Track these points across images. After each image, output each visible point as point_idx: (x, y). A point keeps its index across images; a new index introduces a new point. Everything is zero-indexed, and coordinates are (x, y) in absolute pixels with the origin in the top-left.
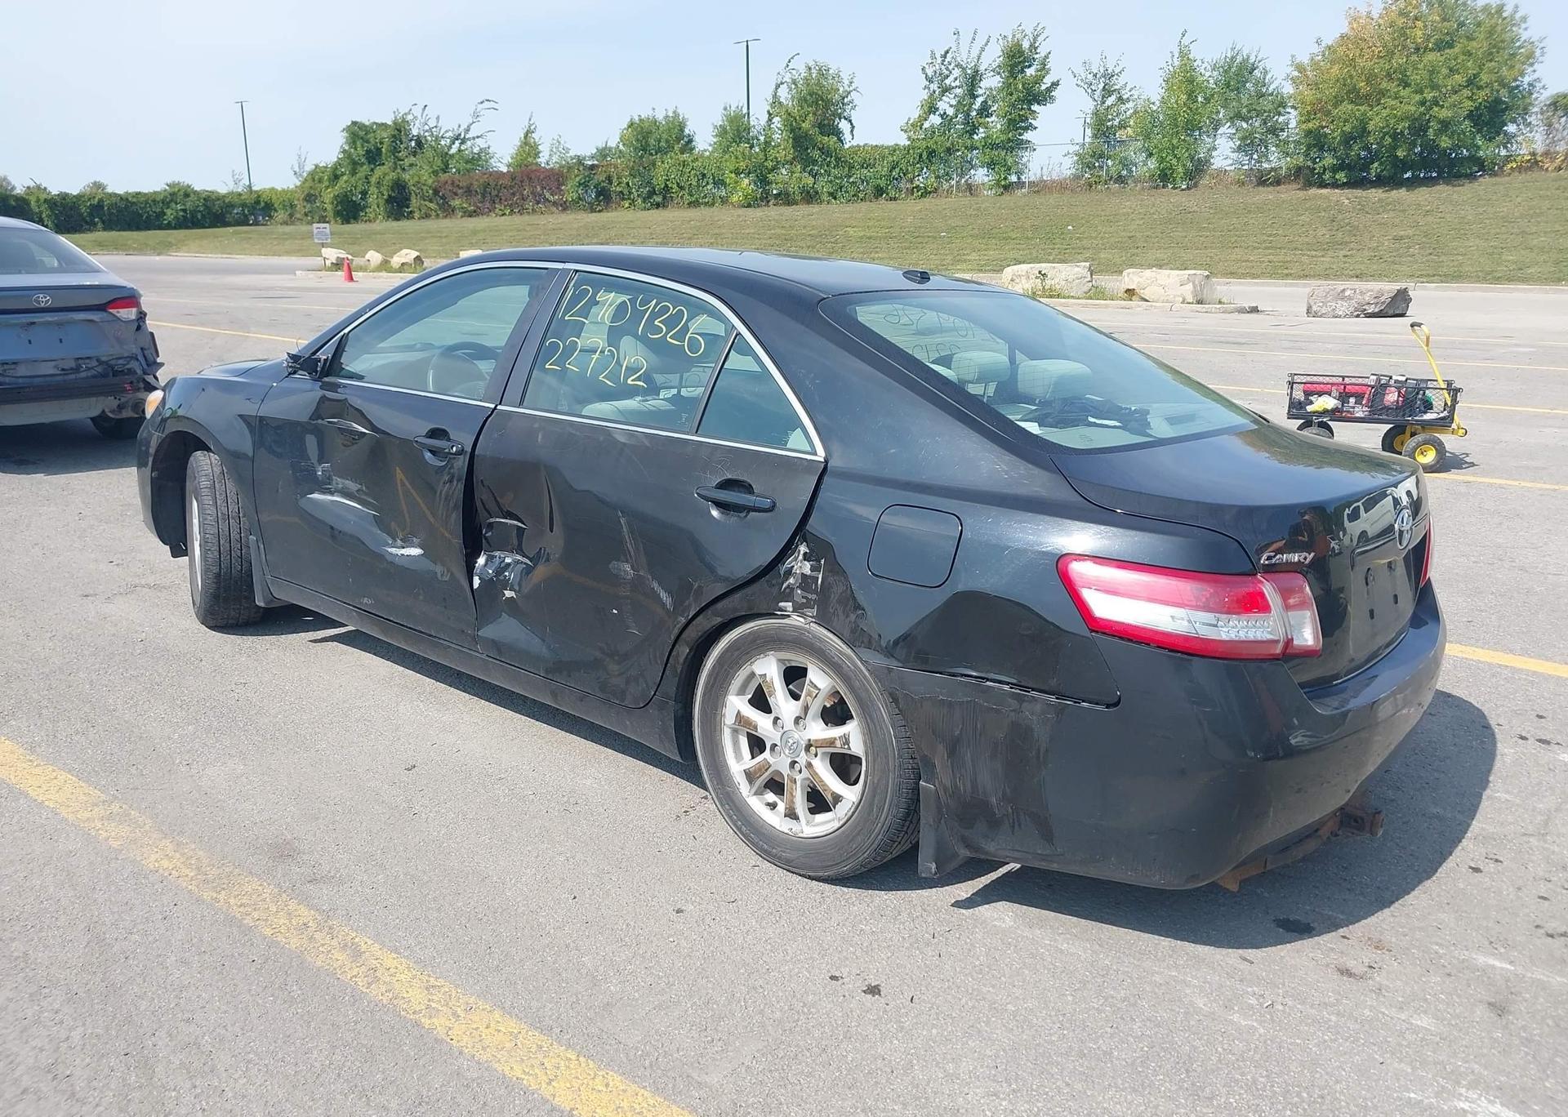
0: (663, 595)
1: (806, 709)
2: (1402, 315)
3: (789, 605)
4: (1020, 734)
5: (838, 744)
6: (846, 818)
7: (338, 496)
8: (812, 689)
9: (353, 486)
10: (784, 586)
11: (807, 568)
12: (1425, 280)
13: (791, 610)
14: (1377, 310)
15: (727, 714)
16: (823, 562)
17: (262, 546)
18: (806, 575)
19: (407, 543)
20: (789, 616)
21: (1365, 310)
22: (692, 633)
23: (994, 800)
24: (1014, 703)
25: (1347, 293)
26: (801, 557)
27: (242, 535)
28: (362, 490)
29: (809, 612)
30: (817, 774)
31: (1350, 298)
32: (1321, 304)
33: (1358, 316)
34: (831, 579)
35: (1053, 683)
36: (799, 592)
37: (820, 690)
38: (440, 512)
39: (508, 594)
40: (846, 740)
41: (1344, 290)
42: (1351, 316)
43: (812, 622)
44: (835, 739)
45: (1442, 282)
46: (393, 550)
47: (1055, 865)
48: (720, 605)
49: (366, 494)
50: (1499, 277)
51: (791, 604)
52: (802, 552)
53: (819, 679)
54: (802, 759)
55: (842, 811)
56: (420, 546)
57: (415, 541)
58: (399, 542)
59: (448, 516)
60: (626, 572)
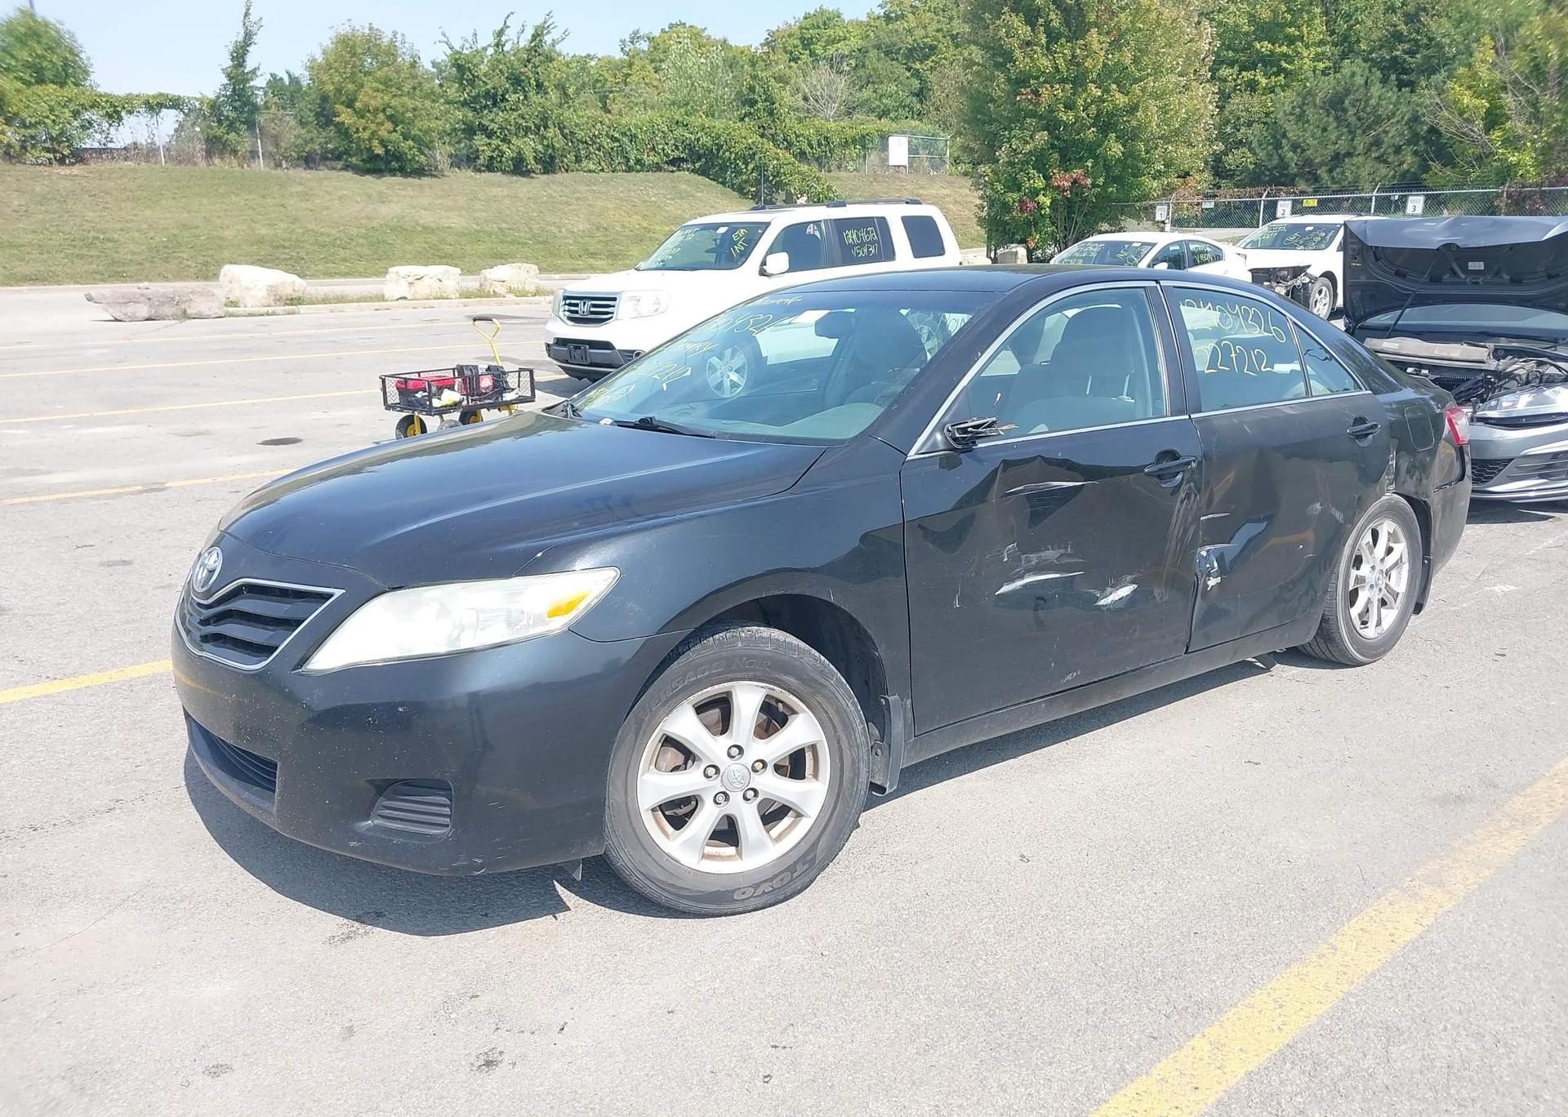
7: (1031, 576)
9: (1051, 554)
11: (1391, 460)
16: (1395, 453)
18: (1390, 465)
19: (1116, 586)
20: (1384, 495)
28: (1066, 554)
29: (1391, 488)
34: (1400, 462)
36: (1387, 477)
38: (1176, 531)
43: (1392, 493)
46: (1103, 602)
49: (1069, 556)
55: (1399, 602)
56: (1133, 582)
57: (1129, 578)
58: (1109, 589)
59: (1186, 531)
60: (1316, 510)
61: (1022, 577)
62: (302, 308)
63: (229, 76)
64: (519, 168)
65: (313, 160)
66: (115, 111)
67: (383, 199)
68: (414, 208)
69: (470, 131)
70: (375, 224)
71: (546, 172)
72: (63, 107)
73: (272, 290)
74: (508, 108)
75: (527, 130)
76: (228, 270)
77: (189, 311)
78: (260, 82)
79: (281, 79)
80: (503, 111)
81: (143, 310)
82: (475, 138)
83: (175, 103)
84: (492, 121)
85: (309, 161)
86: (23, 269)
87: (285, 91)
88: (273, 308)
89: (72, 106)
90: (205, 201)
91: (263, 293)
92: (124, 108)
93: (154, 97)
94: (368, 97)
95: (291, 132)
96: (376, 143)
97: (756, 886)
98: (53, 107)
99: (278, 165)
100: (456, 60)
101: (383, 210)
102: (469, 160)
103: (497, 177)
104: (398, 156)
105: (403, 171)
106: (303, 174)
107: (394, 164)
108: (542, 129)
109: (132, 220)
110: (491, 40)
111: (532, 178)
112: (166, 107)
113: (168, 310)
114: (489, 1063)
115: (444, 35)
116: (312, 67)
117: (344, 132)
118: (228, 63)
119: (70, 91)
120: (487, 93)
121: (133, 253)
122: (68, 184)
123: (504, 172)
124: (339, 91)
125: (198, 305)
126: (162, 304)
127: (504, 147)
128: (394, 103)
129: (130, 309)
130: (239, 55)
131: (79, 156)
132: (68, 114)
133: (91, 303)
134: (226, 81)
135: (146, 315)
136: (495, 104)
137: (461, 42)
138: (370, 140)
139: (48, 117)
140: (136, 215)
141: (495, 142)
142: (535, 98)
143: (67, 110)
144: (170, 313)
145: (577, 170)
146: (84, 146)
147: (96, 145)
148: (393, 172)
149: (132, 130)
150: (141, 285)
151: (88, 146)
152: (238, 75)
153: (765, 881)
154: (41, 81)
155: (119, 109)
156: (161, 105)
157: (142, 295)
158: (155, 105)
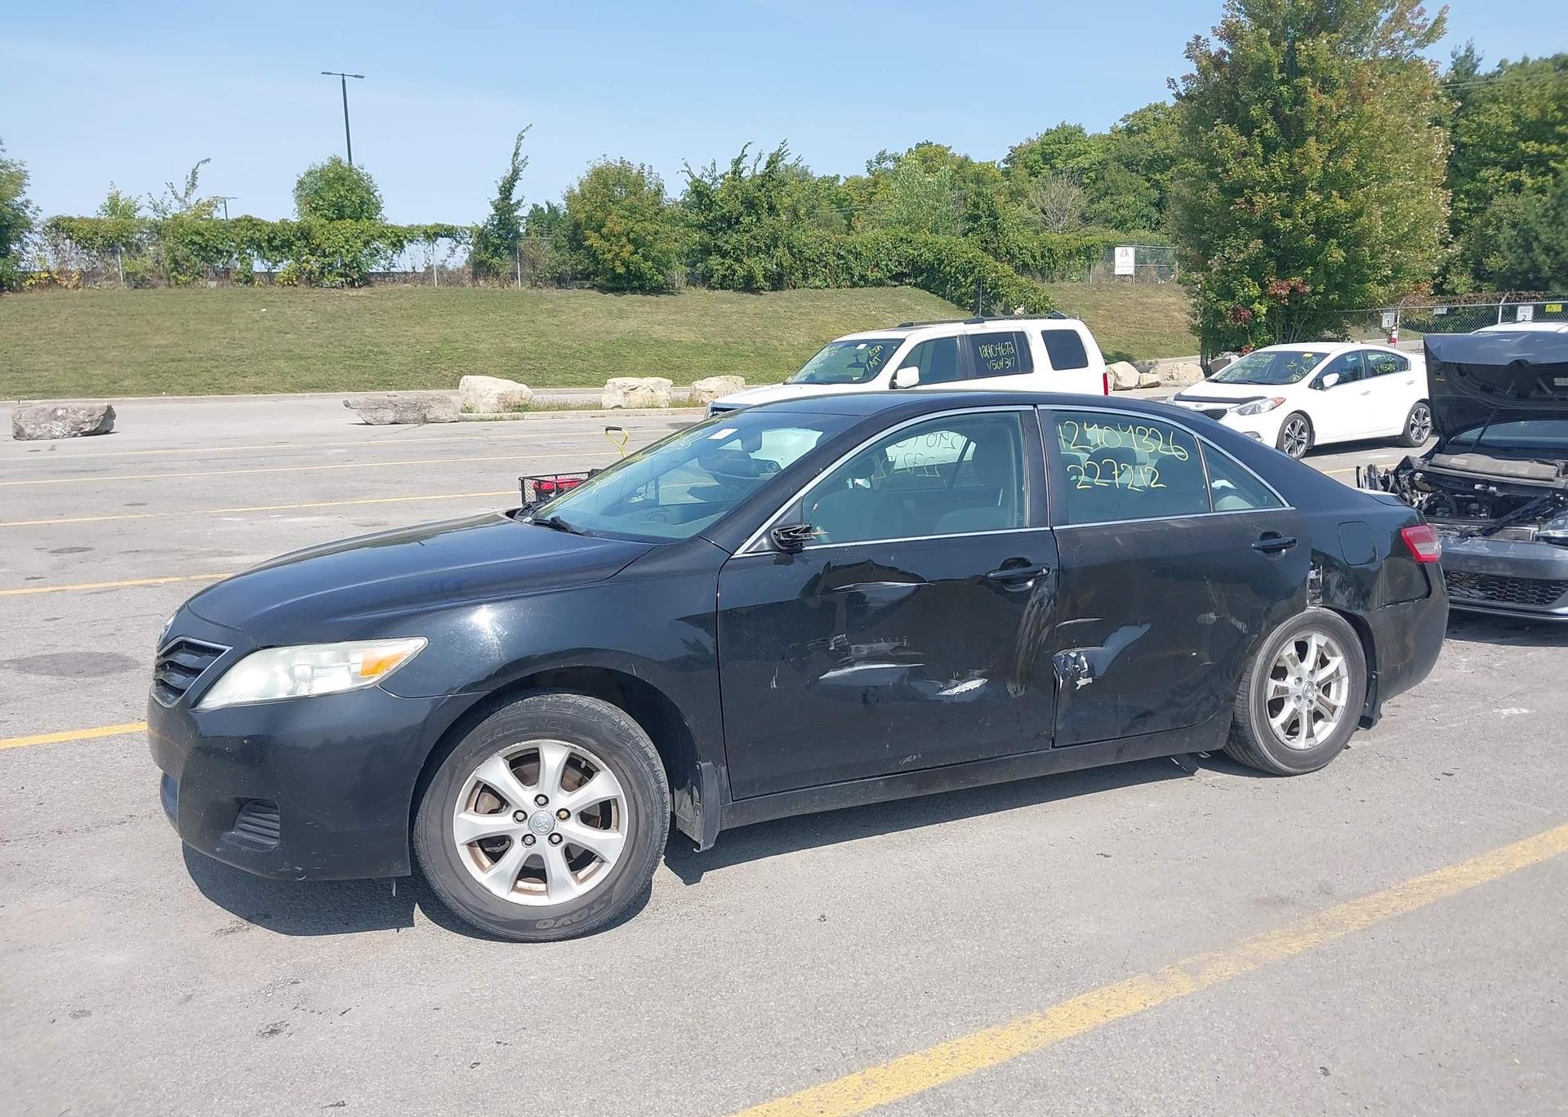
1: (1314, 663)
2: (107, 432)
5: (1333, 676)
7: (860, 665)
9: (883, 646)
11: (1313, 575)
13: (1308, 603)
14: (93, 428)
16: (1321, 567)
17: (724, 769)
18: (1313, 579)
19: (963, 678)
20: (1309, 609)
21: (82, 429)
25: (60, 413)
29: (1317, 601)
30: (1323, 701)
31: (63, 418)
32: (33, 426)
33: (75, 436)
34: (1327, 577)
35: (1409, 595)
36: (1312, 592)
38: (1027, 632)
40: (1337, 671)
41: (56, 409)
42: (69, 435)
43: (1320, 606)
44: (1332, 673)
46: (947, 692)
49: (905, 649)
51: (1307, 600)
53: (1319, 642)
54: (1314, 696)
55: (1338, 715)
56: (981, 677)
57: (976, 672)
58: (954, 682)
59: (1039, 632)
60: (1210, 619)
61: (852, 665)
62: (527, 415)
63: (496, 208)
64: (749, 285)
65: (565, 281)
66: (399, 240)
67: (622, 314)
68: (649, 323)
69: (706, 251)
70: (613, 337)
71: (774, 288)
72: (356, 238)
73: (502, 398)
74: (741, 230)
75: (759, 250)
76: (467, 380)
77: (428, 416)
78: (523, 212)
79: (542, 209)
80: (737, 233)
81: (390, 415)
82: (711, 258)
83: (450, 232)
84: (726, 242)
85: (560, 281)
86: (308, 378)
87: (544, 219)
88: (501, 414)
89: (364, 237)
90: (466, 318)
91: (494, 401)
92: (406, 237)
93: (432, 227)
94: (614, 224)
95: (548, 255)
96: (618, 263)
97: (557, 919)
98: (348, 238)
99: (534, 285)
100: (696, 187)
101: (622, 325)
102: (706, 279)
103: (730, 294)
104: (640, 276)
105: (642, 289)
106: (555, 292)
107: (636, 283)
108: (772, 248)
109: (404, 335)
110: (729, 168)
111: (761, 294)
112: (442, 236)
113: (410, 415)
114: (272, 1032)
115: (686, 165)
116: (570, 198)
117: (592, 254)
118: (497, 196)
119: (364, 224)
120: (723, 216)
121: (400, 364)
122: (354, 304)
123: (736, 290)
124: (590, 218)
125: (437, 411)
126: (406, 410)
127: (736, 266)
128: (637, 228)
129: (380, 414)
130: (507, 189)
131: (366, 280)
132: (359, 244)
133: (348, 408)
134: (493, 212)
135: (391, 419)
136: (730, 226)
137: (701, 171)
138: (613, 260)
139: (343, 247)
140: (408, 331)
141: (728, 261)
142: (767, 220)
143: (359, 241)
144: (412, 418)
145: (804, 287)
146: (371, 271)
147: (381, 270)
148: (633, 290)
149: (412, 258)
150: (390, 393)
151: (374, 271)
152: (504, 207)
153: (565, 915)
154: (341, 218)
155: (402, 238)
156: (437, 235)
157: (390, 402)
158: (432, 235)
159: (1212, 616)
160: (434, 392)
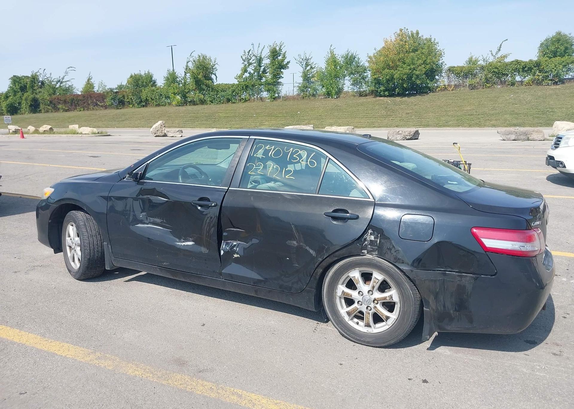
0: (311, 251)
1: (373, 287)
2: (417, 139)
3: (365, 251)
4: (461, 289)
5: (388, 298)
6: (392, 324)
7: (150, 225)
8: (376, 280)
9: (158, 220)
10: (364, 245)
11: (372, 238)
12: (418, 127)
13: (366, 253)
14: (410, 138)
15: (338, 292)
16: (379, 235)
17: (110, 246)
18: (372, 240)
19: (186, 240)
20: (365, 255)
21: (406, 138)
22: (325, 264)
23: (452, 312)
24: (459, 278)
25: (400, 132)
26: (369, 234)
27: (98, 242)
28: (164, 222)
29: (374, 253)
30: (379, 310)
31: (401, 134)
32: (392, 136)
33: (404, 140)
34: (382, 241)
35: (472, 270)
36: (369, 246)
37: (379, 280)
38: (206, 228)
39: (236, 256)
40: (391, 297)
41: (399, 131)
42: (402, 140)
43: (375, 256)
44: (387, 297)
45: (423, 127)
46: (180, 244)
47: (472, 331)
48: (337, 253)
49: (165, 223)
50: (441, 125)
51: (366, 251)
52: (370, 233)
53: (378, 277)
54: (372, 305)
55: (390, 322)
56: (193, 241)
57: (190, 239)
58: (182, 240)
59: (210, 229)
60: (294, 244)
61: (148, 224)
72: (560, 64)
76: (557, 123)
77: (530, 138)
81: (513, 137)
89: (563, 64)
98: (556, 65)
109: (566, 104)
113: (522, 137)
119: (565, 58)
122: (551, 92)
125: (535, 136)
126: (520, 135)
129: (508, 137)
131: (562, 81)
132: (561, 66)
133: (498, 134)
135: (513, 138)
139: (554, 69)
144: (523, 138)
146: (565, 77)
150: (516, 128)
151: (567, 77)
157: (514, 132)
159: (295, 242)
160: (536, 129)
